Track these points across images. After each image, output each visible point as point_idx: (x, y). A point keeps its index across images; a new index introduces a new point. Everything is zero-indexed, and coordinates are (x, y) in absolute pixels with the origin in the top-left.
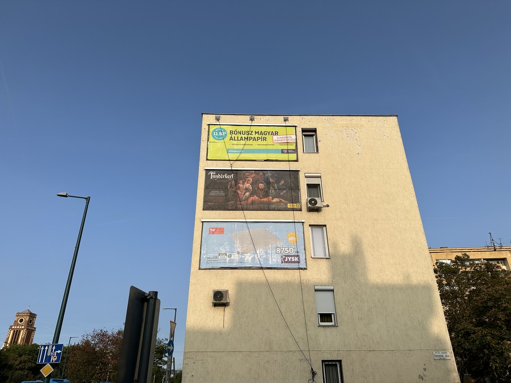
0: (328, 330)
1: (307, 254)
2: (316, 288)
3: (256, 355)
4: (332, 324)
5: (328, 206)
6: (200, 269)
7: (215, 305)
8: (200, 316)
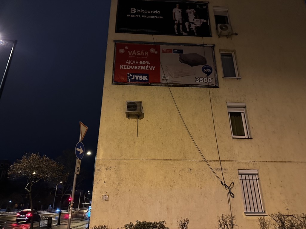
0: (243, 142)
1: (218, 75)
2: (229, 104)
3: (171, 163)
4: (246, 136)
5: (236, 34)
6: (113, 84)
7: (129, 116)
8: (113, 126)
